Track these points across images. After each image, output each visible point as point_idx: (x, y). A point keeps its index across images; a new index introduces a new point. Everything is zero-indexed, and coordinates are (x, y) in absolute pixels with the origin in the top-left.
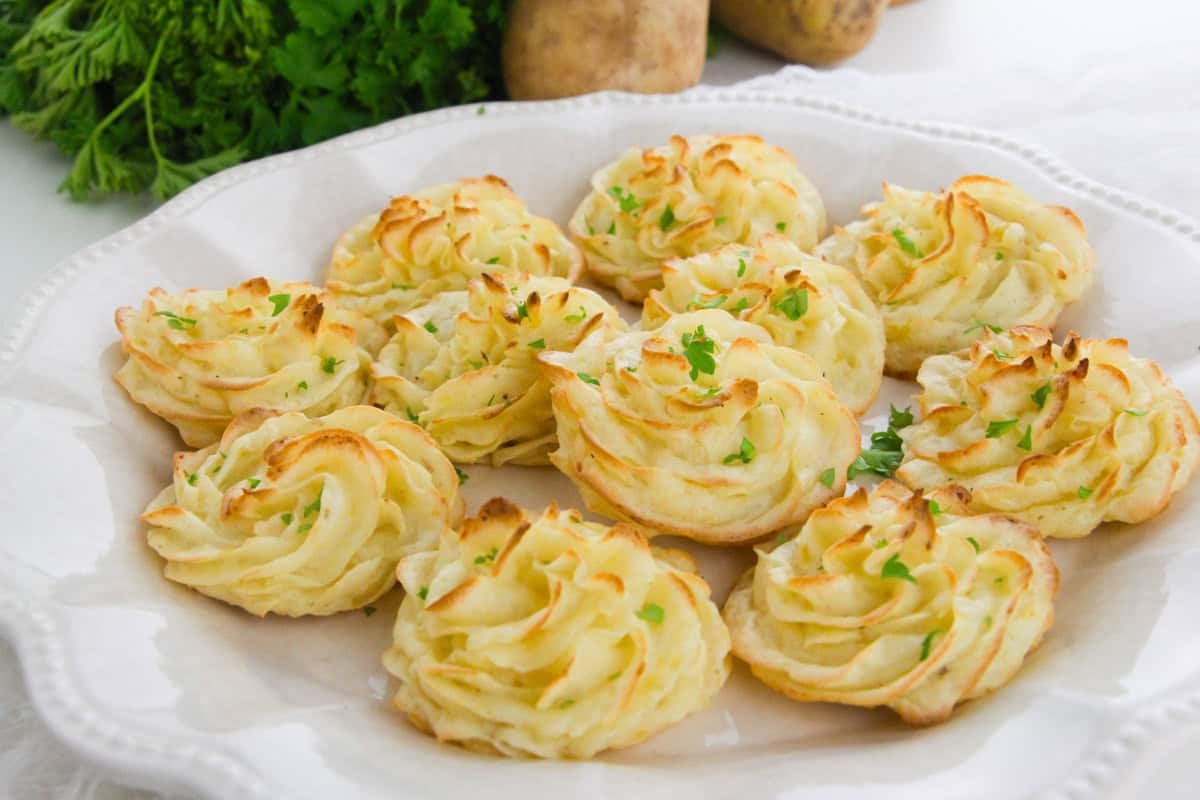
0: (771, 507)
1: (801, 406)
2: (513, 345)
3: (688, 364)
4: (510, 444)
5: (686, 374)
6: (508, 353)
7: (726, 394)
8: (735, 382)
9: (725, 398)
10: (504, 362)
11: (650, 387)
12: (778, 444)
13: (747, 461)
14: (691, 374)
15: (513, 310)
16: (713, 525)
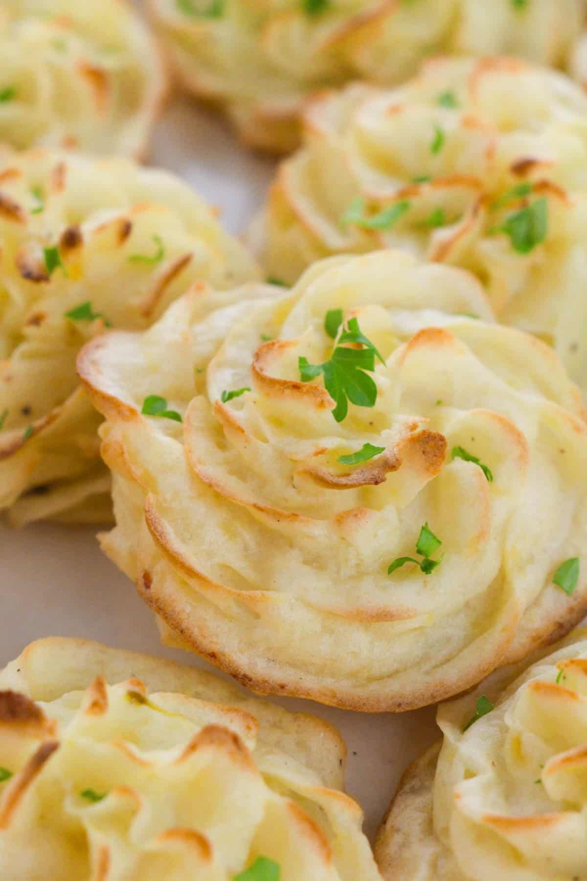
0: (469, 641)
1: (523, 458)
2: (36, 321)
3: (328, 397)
4: (39, 490)
5: (328, 415)
6: (30, 331)
7: (392, 461)
8: (408, 434)
9: (390, 466)
10: (24, 347)
11: (265, 440)
12: (482, 535)
13: (428, 567)
14: (334, 412)
15: (36, 257)
16: (371, 679)
